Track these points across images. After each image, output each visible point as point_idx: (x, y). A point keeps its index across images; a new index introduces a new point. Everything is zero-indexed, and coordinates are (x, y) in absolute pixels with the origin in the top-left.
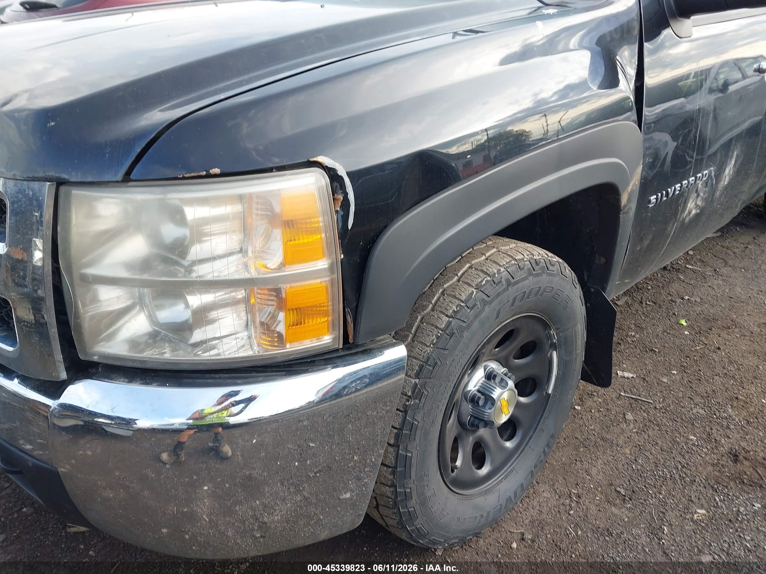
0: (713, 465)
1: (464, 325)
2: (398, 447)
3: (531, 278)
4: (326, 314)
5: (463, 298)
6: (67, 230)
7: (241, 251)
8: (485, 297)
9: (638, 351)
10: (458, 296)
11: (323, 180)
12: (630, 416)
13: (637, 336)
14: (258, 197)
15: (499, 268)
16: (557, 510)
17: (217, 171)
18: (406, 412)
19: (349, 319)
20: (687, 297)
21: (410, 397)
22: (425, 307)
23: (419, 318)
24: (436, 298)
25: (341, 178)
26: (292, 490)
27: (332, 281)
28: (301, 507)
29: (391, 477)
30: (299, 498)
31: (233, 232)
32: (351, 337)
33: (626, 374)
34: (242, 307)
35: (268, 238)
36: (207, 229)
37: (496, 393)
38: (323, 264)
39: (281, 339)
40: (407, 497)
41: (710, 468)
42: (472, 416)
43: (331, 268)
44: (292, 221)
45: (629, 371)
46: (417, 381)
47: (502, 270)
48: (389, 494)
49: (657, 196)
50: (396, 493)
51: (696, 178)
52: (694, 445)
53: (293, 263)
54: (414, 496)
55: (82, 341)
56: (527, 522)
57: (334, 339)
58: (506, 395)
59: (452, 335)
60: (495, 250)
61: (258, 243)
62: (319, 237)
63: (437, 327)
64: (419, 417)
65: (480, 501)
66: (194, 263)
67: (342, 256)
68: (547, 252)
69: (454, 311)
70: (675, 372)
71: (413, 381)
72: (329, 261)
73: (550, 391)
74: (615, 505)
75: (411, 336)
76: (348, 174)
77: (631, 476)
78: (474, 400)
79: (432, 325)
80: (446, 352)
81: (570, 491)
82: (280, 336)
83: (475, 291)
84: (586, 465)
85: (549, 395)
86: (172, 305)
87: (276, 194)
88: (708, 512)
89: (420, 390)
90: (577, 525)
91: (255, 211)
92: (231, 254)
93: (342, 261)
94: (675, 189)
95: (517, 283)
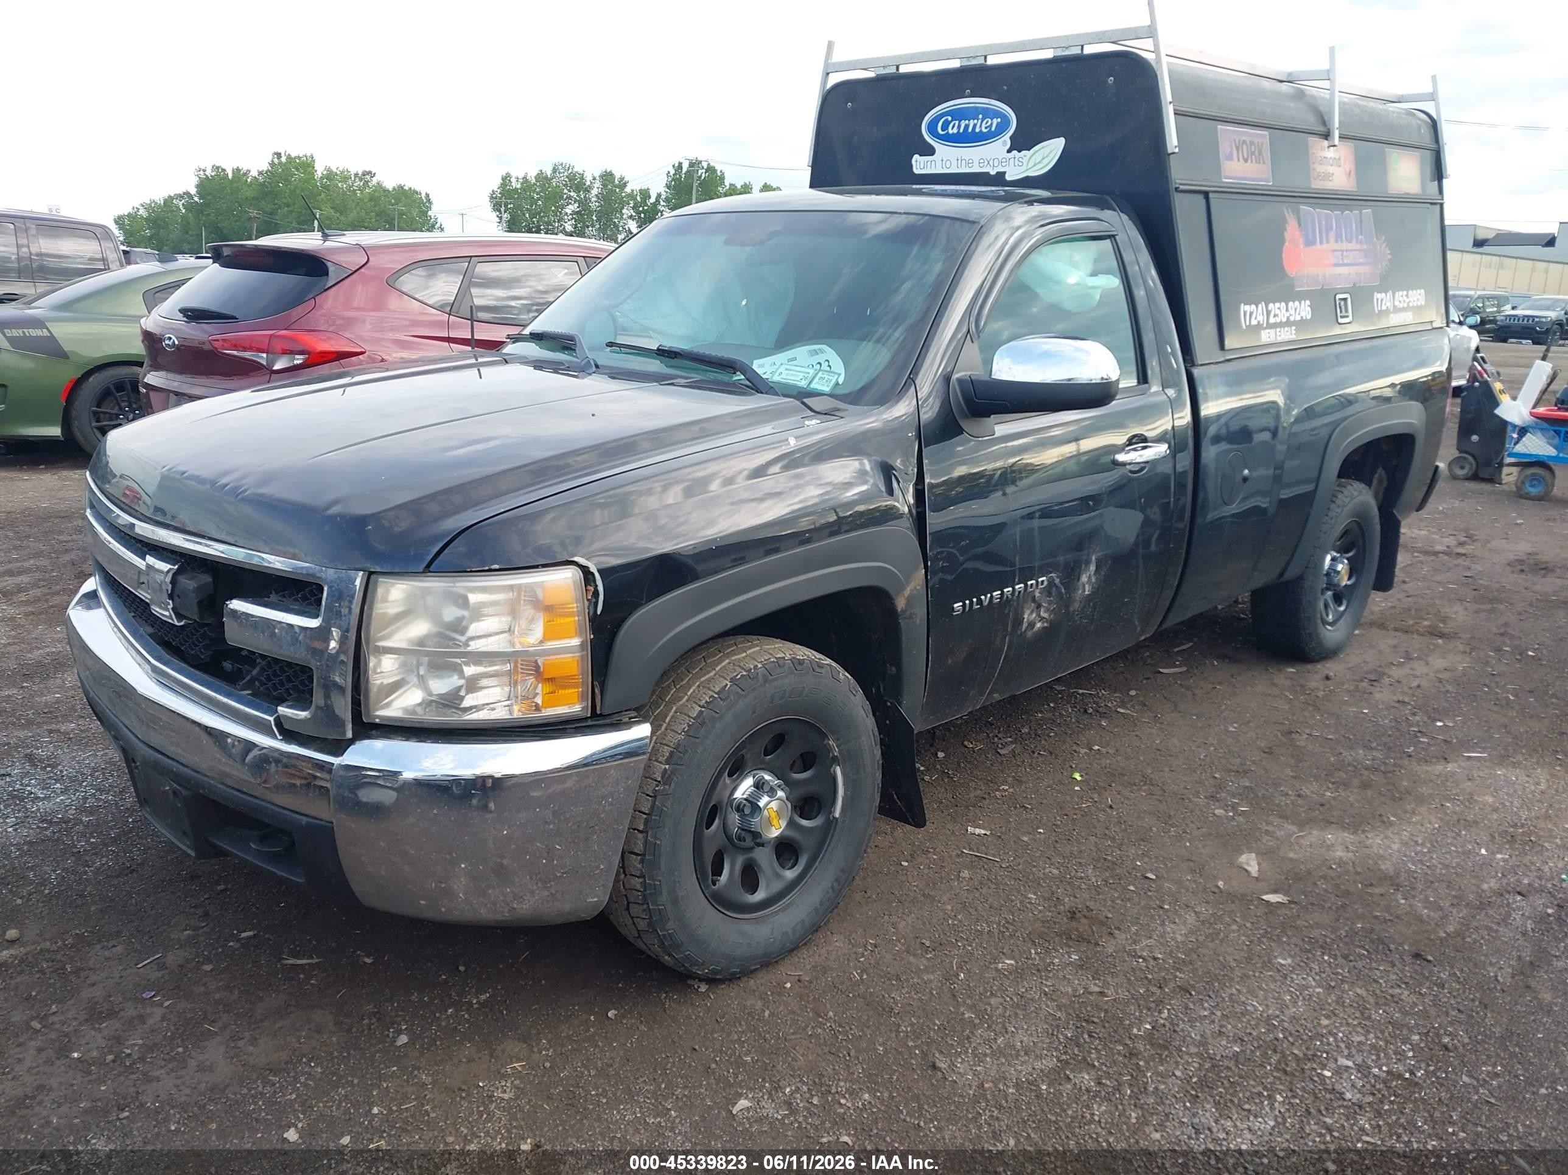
0: (1043, 922)
1: (717, 715)
2: (647, 832)
3: (792, 677)
4: (575, 686)
5: (717, 690)
6: (371, 609)
7: (510, 630)
8: (740, 690)
9: (1005, 807)
10: (712, 688)
11: (578, 574)
12: (966, 874)
13: (1011, 790)
14: (526, 587)
15: (756, 663)
16: (846, 957)
17: (496, 567)
18: (655, 797)
19: (597, 691)
20: (1097, 748)
21: (659, 782)
22: (680, 699)
23: (674, 708)
24: (691, 690)
25: (593, 574)
26: (540, 885)
27: (582, 657)
28: (548, 902)
29: (639, 866)
30: (546, 893)
31: (503, 614)
32: (598, 708)
33: (977, 831)
34: (506, 679)
35: (532, 621)
36: (486, 611)
37: (763, 801)
38: (576, 642)
39: (538, 708)
40: (657, 892)
41: (1038, 925)
42: (739, 828)
43: (582, 646)
44: (552, 606)
45: (984, 829)
46: (667, 767)
47: (760, 665)
48: (638, 887)
49: (964, 604)
50: (644, 884)
51: (1026, 585)
52: (1030, 903)
53: (550, 640)
54: (665, 893)
55: (367, 705)
56: (808, 967)
57: (583, 708)
58: (774, 805)
59: (702, 724)
60: (758, 648)
61: (523, 624)
62: (573, 619)
63: (689, 716)
64: (668, 804)
65: (748, 928)
66: (472, 638)
67: (592, 636)
68: (814, 652)
69: (706, 702)
70: (1042, 831)
71: (663, 767)
72: (581, 640)
73: (837, 815)
74: (915, 955)
75: (665, 725)
76: (599, 571)
77: (943, 930)
78: (739, 809)
79: (685, 714)
80: (697, 741)
81: (867, 941)
82: (537, 705)
83: (729, 684)
84: (894, 919)
85: (837, 819)
86: (450, 677)
87: (541, 584)
88: (1017, 963)
89: (669, 776)
90: (864, 971)
91: (523, 598)
92: (502, 632)
93: (591, 640)
94: (992, 596)
95: (775, 680)
